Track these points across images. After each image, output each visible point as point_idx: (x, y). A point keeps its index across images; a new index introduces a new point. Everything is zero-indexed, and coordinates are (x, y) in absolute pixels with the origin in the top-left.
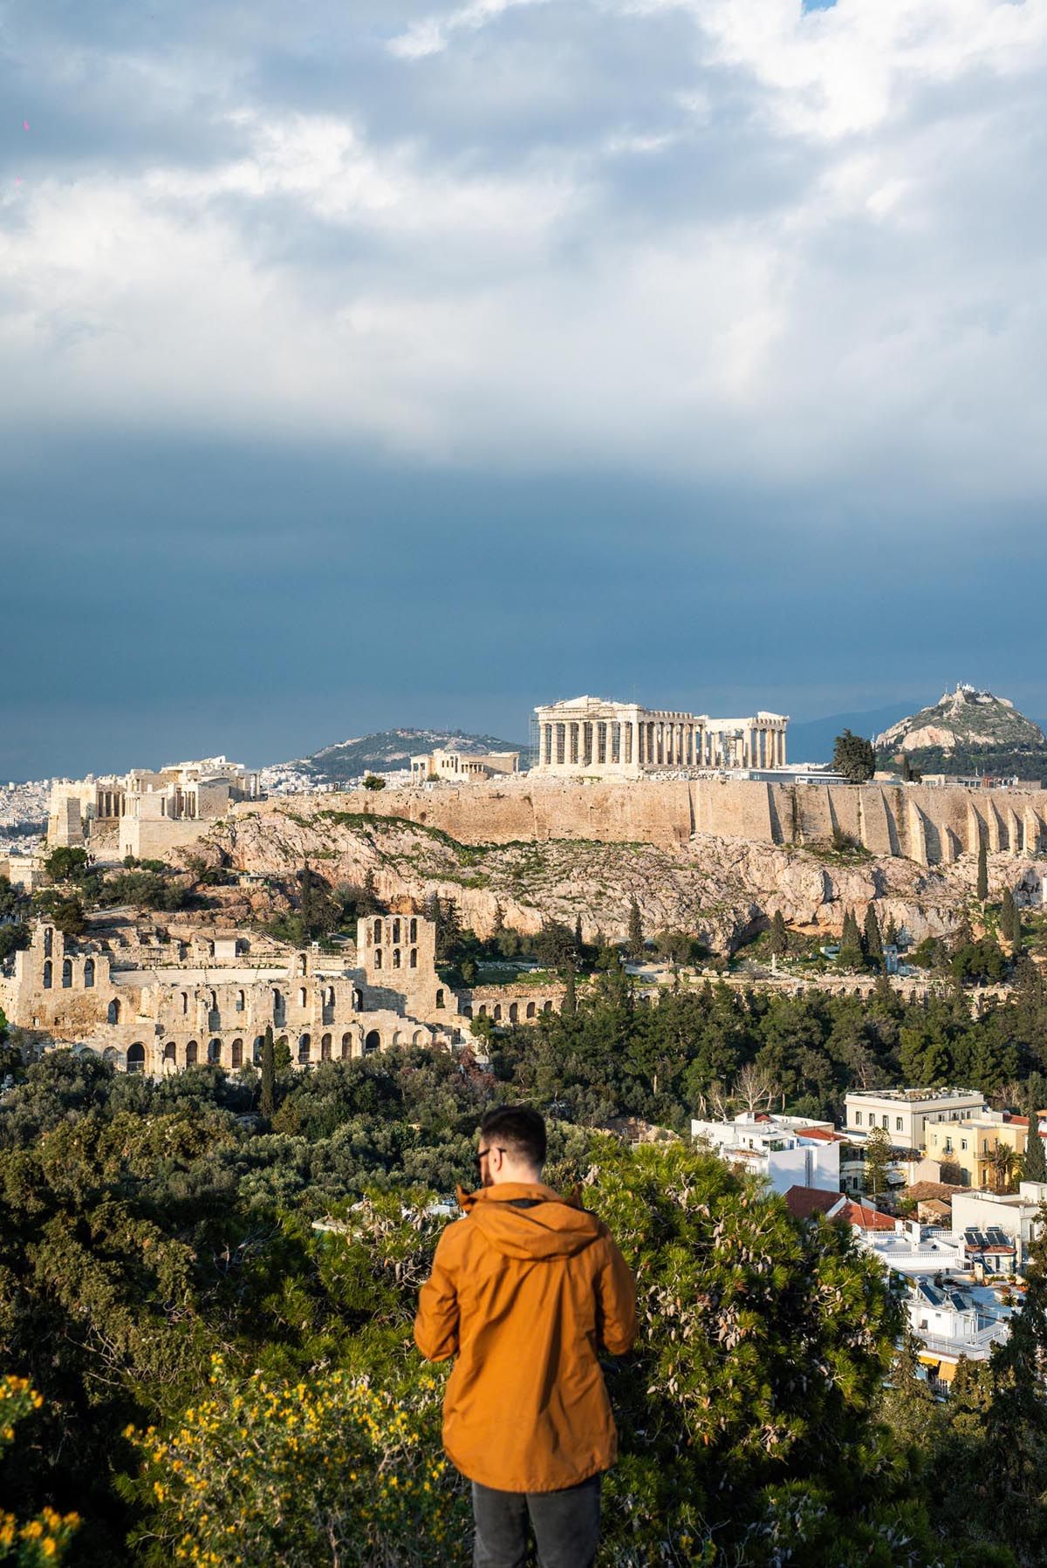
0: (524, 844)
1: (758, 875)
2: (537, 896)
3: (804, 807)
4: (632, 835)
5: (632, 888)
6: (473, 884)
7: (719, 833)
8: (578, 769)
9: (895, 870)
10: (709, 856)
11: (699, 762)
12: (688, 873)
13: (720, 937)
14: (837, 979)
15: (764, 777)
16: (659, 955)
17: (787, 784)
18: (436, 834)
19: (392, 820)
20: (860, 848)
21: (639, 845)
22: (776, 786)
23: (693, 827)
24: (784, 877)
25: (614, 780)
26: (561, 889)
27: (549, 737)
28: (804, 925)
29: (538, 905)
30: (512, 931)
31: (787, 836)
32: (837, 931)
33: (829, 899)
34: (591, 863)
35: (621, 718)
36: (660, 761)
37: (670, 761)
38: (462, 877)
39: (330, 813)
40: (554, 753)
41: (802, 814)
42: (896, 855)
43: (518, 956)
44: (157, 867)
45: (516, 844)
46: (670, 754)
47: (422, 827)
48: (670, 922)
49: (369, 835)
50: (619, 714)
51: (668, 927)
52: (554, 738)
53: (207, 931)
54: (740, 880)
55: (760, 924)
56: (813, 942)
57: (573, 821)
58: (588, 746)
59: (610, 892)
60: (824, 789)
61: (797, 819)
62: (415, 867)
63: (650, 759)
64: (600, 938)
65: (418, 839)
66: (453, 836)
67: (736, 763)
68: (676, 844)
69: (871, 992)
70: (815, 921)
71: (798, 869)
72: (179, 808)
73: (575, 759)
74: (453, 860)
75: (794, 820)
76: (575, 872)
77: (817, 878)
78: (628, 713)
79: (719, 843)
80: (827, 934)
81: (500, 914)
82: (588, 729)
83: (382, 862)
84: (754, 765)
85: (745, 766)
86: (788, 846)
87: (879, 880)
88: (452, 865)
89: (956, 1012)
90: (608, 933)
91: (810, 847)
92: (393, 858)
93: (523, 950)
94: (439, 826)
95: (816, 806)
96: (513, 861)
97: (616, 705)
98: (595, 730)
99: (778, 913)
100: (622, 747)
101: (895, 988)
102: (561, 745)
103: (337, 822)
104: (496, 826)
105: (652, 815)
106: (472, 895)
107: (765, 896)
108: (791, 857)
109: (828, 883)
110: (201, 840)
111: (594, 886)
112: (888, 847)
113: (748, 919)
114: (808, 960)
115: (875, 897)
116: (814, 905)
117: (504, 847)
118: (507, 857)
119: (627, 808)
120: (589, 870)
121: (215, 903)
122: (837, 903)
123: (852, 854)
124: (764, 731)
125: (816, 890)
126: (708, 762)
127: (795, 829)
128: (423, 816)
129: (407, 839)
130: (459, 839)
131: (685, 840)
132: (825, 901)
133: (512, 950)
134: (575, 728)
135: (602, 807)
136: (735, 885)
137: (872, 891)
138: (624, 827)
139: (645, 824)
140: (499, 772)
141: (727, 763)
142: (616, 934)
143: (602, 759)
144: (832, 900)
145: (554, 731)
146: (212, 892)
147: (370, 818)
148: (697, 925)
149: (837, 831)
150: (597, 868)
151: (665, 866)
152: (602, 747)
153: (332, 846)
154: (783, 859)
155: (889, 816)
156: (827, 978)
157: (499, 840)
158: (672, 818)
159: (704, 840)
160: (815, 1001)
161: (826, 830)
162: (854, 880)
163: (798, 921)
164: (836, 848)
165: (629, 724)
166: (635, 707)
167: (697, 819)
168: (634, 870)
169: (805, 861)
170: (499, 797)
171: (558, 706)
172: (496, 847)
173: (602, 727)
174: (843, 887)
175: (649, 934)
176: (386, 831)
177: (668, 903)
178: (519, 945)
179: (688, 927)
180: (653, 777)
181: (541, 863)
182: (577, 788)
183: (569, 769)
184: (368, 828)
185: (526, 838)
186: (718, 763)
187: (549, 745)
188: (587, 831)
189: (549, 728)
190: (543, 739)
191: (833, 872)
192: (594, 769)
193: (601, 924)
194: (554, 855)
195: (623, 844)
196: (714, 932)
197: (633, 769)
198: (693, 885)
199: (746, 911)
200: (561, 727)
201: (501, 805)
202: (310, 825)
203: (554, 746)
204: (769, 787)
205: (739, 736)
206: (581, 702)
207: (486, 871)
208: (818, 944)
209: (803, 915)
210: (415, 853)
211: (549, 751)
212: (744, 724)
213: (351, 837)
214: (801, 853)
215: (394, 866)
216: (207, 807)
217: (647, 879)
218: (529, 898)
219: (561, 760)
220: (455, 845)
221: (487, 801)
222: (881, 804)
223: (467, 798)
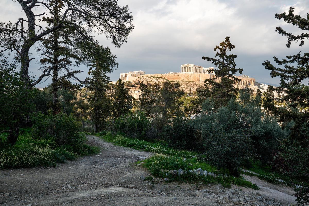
8: (186, 73)
10: (202, 83)
11: (202, 72)
12: (199, 85)
18: (166, 79)
19: (160, 78)
21: (192, 82)
23: (200, 80)
25: (190, 74)
34: (186, 83)
35: (191, 66)
36: (197, 72)
39: (153, 77)
44: (130, 82)
45: (176, 81)
47: (164, 79)
49: (157, 79)
52: (183, 69)
53: (135, 90)
57: (184, 78)
58: (187, 70)
59: (188, 87)
63: (195, 71)
68: (197, 82)
72: (134, 76)
76: (184, 84)
97: (191, 64)
100: (192, 70)
102: (184, 70)
103: (153, 78)
104: (174, 79)
110: (136, 79)
111: (186, 86)
119: (191, 77)
121: (137, 86)
128: (165, 77)
129: (162, 80)
131: (199, 81)
134: (186, 68)
135: (188, 77)
138: (191, 79)
139: (194, 79)
146: (136, 85)
147: (158, 77)
151: (196, 84)
152: (189, 70)
153: (152, 81)
158: (197, 78)
159: (201, 81)
165: (193, 67)
166: (193, 65)
168: (191, 85)
171: (184, 65)
173: (189, 67)
180: (195, 74)
182: (185, 75)
184: (157, 78)
185: (178, 80)
188: (186, 80)
189: (183, 68)
190: (182, 69)
192: (188, 73)
194: (181, 82)
197: (193, 73)
201: (175, 76)
202: (150, 78)
203: (183, 70)
204: (210, 75)
206: (187, 64)
213: (155, 79)
216: (137, 76)
219: (184, 72)
220: (168, 81)
221: (173, 75)
223: (170, 75)
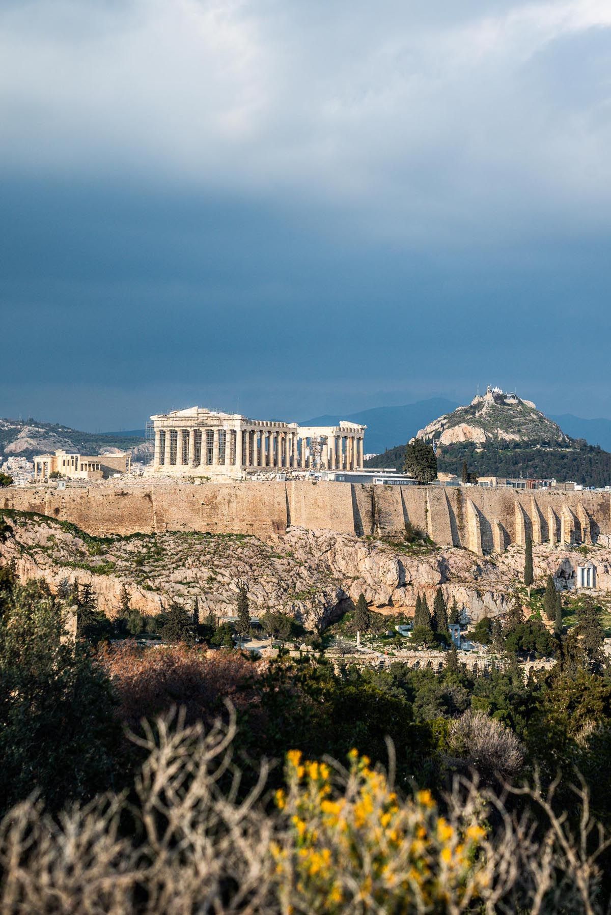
0: (144, 536)
1: (343, 562)
2: (157, 582)
3: (381, 505)
4: (237, 528)
5: (239, 574)
6: (101, 571)
7: (310, 527)
8: (187, 470)
9: (456, 559)
10: (302, 547)
11: (291, 465)
12: (285, 561)
13: (312, 616)
14: (412, 653)
15: (348, 478)
16: (265, 633)
17: (368, 485)
18: (68, 527)
19: (29, 515)
20: (427, 540)
21: (244, 536)
22: (358, 486)
23: (289, 522)
24: (365, 565)
25: (221, 480)
26: (178, 575)
27: (163, 441)
28: (382, 606)
29: (158, 589)
30: (136, 612)
31: (367, 530)
32: (410, 612)
33: (402, 584)
34: (203, 552)
35: (227, 427)
36: (259, 464)
37: (268, 464)
38: (91, 564)
40: (167, 456)
41: (380, 511)
42: (457, 546)
43: (143, 634)
45: (137, 535)
46: (268, 457)
47: (55, 521)
48: (271, 603)
50: (225, 423)
51: (269, 608)
52: (168, 443)
54: (328, 567)
55: (345, 605)
56: (389, 621)
57: (187, 515)
58: (197, 450)
59: (219, 578)
60: (397, 489)
61: (375, 515)
62: (50, 556)
63: (251, 463)
64: (212, 618)
65: (52, 531)
66: (83, 528)
67: (322, 466)
68: (274, 536)
69: (441, 665)
70: (391, 603)
71: (377, 558)
73: (185, 461)
74: (83, 549)
75: (373, 516)
76: (190, 560)
77: (393, 566)
78: (234, 422)
79: (310, 535)
80: (401, 614)
81: (126, 597)
82: (197, 435)
83: (21, 552)
84: (337, 467)
85: (330, 467)
86: (368, 538)
87: (443, 567)
88: (83, 554)
89: (515, 683)
90: (218, 614)
91: (386, 539)
92: (30, 548)
93: (148, 628)
94: (71, 520)
95: (391, 503)
96: (136, 550)
97: (222, 415)
98: (204, 436)
99: (362, 597)
100: (228, 451)
101: (461, 661)
102: (173, 449)
104: (121, 520)
105: (254, 511)
106: (99, 581)
107: (349, 581)
108: (371, 547)
109: (401, 570)
111: (206, 573)
112: (450, 539)
113: (335, 601)
114: (385, 637)
115: (440, 583)
116: (390, 590)
117: (127, 539)
118: (130, 547)
119: (234, 505)
120: (202, 558)
122: (409, 587)
123: (420, 545)
124: (346, 437)
125: (392, 577)
126: (299, 465)
127: (374, 524)
129: (43, 531)
130: (88, 531)
131: (282, 532)
132: (399, 586)
133: (139, 629)
134: (186, 434)
135: (212, 504)
136: (323, 571)
137: (438, 577)
138: (230, 521)
139: (249, 519)
140: (118, 472)
141: (315, 465)
142: (225, 614)
143: (209, 461)
144: (405, 585)
145: (168, 436)
147: (11, 513)
148: (294, 607)
149: (408, 525)
150: (208, 557)
151: (265, 555)
152: (210, 451)
154: (364, 549)
155: (451, 512)
156: (404, 653)
157: (123, 532)
158: (271, 514)
159: (298, 533)
160: (399, 672)
161: (399, 524)
162: (424, 568)
163: (377, 603)
164: (408, 540)
165: (233, 432)
166: (238, 417)
167: (292, 514)
168: (239, 559)
169: (383, 551)
170: (123, 494)
171: (171, 415)
172: (120, 539)
173: (210, 434)
174: (414, 573)
175: (256, 615)
176: (24, 525)
177: (269, 587)
178: (145, 624)
179: (286, 608)
180: (254, 478)
181: (160, 552)
182: (190, 488)
183: (180, 470)
185: (147, 530)
186: (307, 466)
187: (162, 447)
188: (199, 525)
189: (163, 433)
190: (157, 442)
191: (406, 561)
192: (202, 470)
193: (212, 606)
194: (171, 545)
195: (230, 535)
196: (307, 612)
197: (237, 471)
198: (289, 571)
199: (334, 594)
200: (174, 433)
201: (124, 501)
203: (167, 450)
204: (353, 487)
205: (323, 442)
206: (191, 412)
207: (112, 559)
208: (393, 623)
209: (382, 598)
210: (50, 544)
211: (162, 453)
212: (328, 432)
214: (379, 543)
215: (31, 555)
217: (251, 566)
218: (150, 583)
219: (173, 462)
220: (85, 537)
221: (112, 498)
222: (445, 502)
223: (95, 496)
